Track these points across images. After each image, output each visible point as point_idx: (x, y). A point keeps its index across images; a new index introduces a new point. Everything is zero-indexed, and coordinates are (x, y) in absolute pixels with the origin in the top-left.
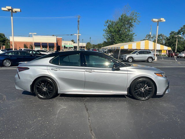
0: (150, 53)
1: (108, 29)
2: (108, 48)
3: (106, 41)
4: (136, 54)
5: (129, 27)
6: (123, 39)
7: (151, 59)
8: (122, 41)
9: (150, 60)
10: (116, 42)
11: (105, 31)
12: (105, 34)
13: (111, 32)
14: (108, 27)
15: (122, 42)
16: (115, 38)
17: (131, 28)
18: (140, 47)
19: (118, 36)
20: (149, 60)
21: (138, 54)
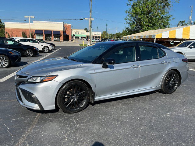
1: (132, 9)
2: (133, 37)
3: (129, 27)
4: (189, 47)
5: (164, 7)
6: (154, 25)
8: (152, 27)
10: (144, 29)
11: (128, 14)
12: (128, 18)
13: (136, 13)
14: (133, 7)
15: (154, 29)
16: (142, 23)
17: (166, 8)
19: (147, 20)
21: (193, 47)
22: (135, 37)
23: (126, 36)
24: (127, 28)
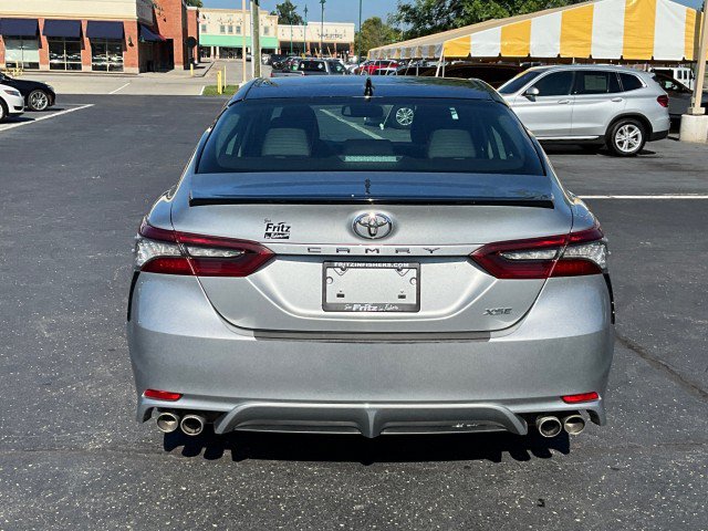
0: (631, 83)
4: (524, 94)
7: (637, 131)
9: (629, 139)
18: (589, 45)
20: (618, 138)
21: (536, 91)
22: (399, 51)
23: (380, 48)
24: (405, 8)
